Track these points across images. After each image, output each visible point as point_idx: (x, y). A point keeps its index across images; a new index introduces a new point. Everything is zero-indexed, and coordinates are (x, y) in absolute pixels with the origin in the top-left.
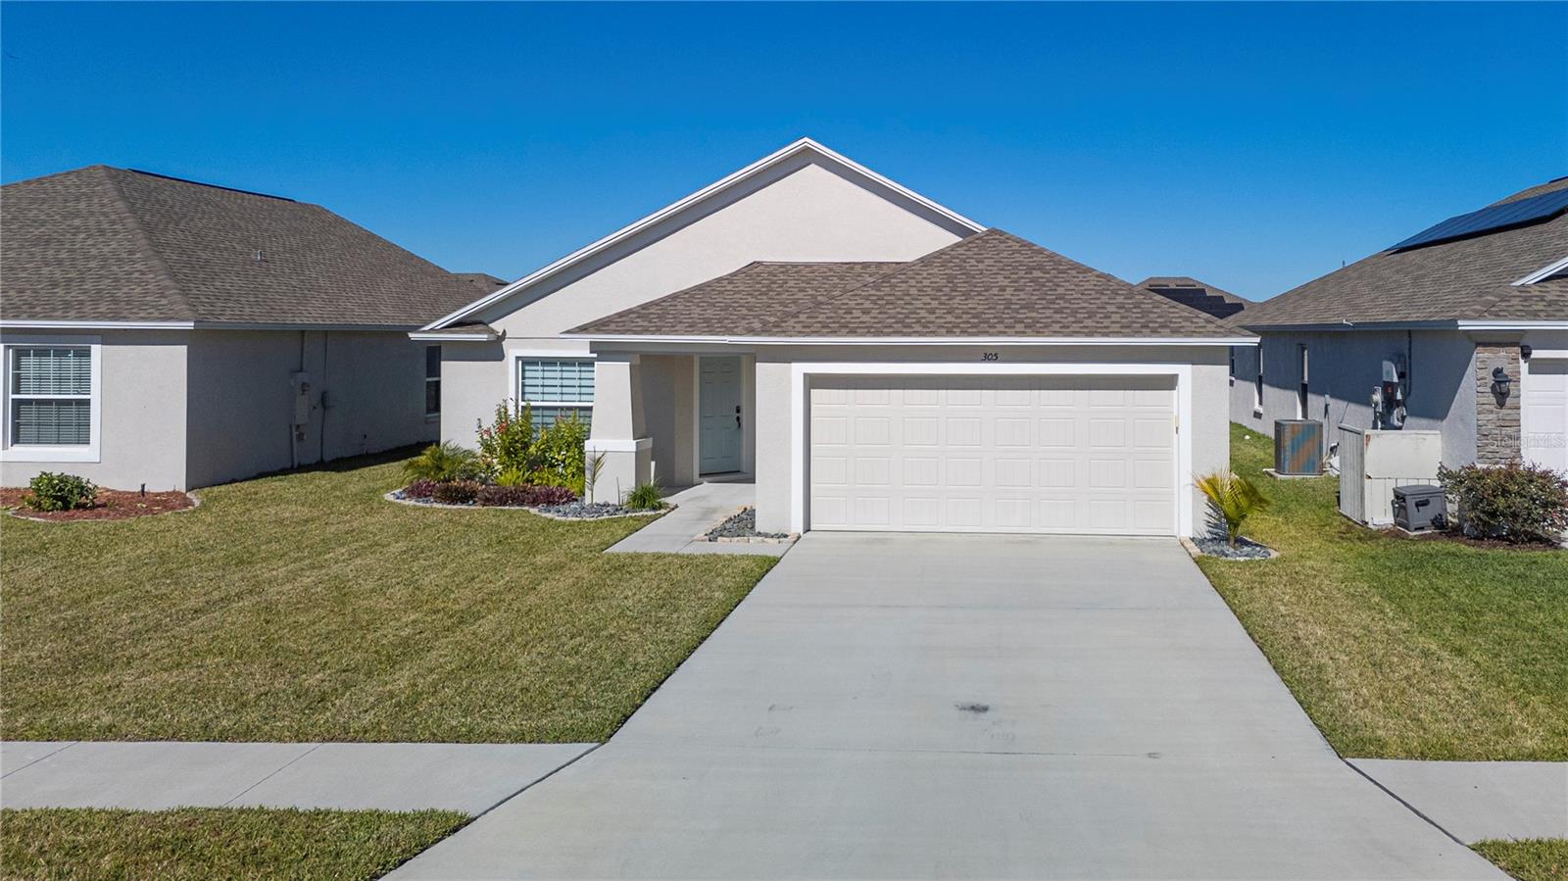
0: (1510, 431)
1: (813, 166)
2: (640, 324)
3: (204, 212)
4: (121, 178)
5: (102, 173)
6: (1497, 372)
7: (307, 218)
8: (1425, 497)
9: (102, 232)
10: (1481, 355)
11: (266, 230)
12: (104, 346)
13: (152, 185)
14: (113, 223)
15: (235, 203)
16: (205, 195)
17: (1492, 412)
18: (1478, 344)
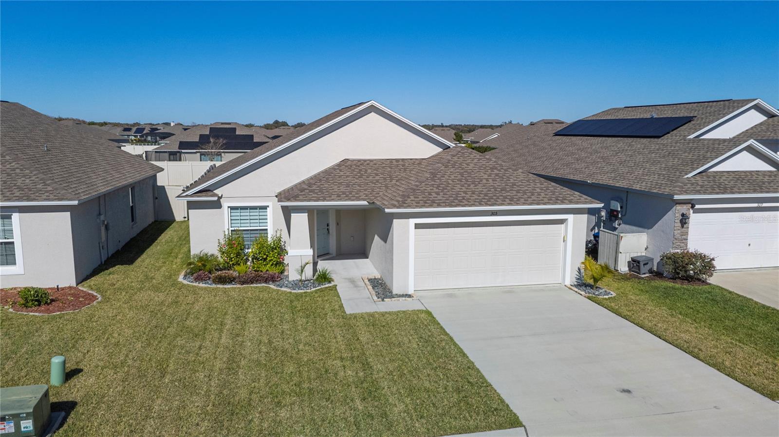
0: (684, 237)
1: (373, 114)
6: (683, 215)
8: (647, 262)
10: (678, 207)
12: (20, 214)
17: (679, 230)
18: (677, 204)
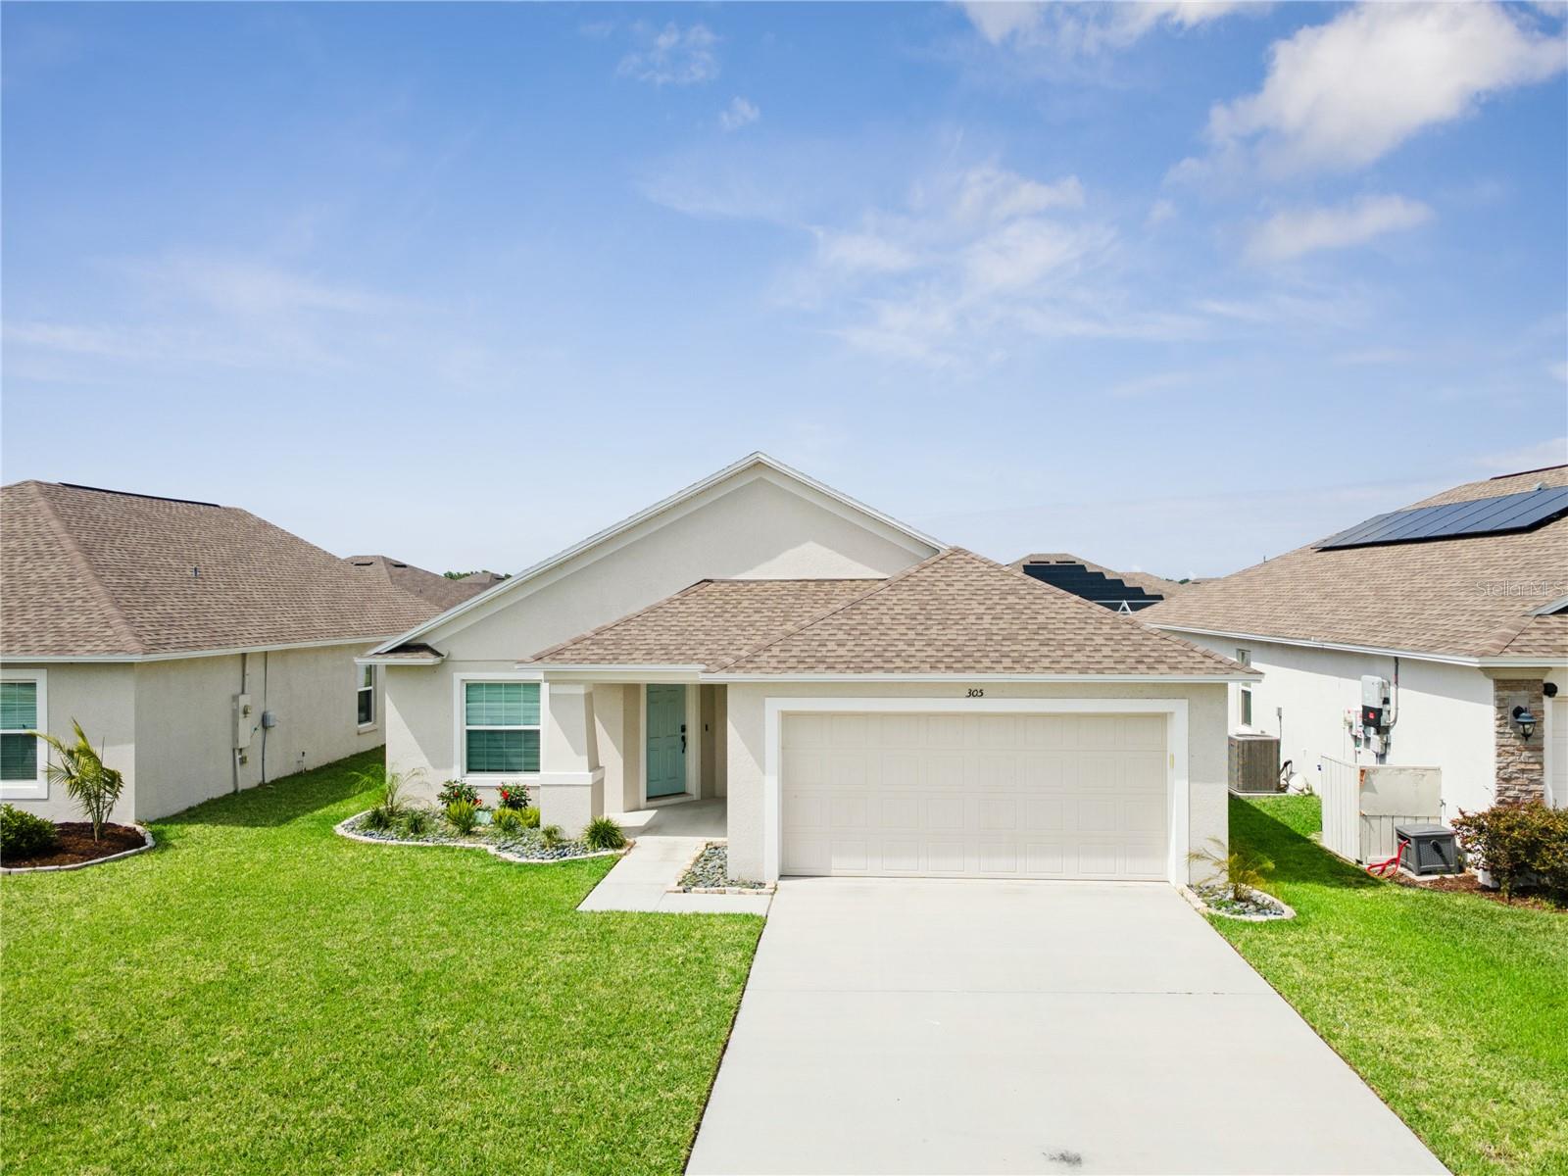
2: (596, 651)
3: (136, 527)
4: (53, 493)
5: (34, 489)
6: (1519, 713)
7: (233, 524)
9: (39, 555)
11: (197, 541)
12: (49, 679)
13: (84, 499)
14: (49, 544)
15: (164, 512)
16: (135, 506)
18: (1496, 681)
